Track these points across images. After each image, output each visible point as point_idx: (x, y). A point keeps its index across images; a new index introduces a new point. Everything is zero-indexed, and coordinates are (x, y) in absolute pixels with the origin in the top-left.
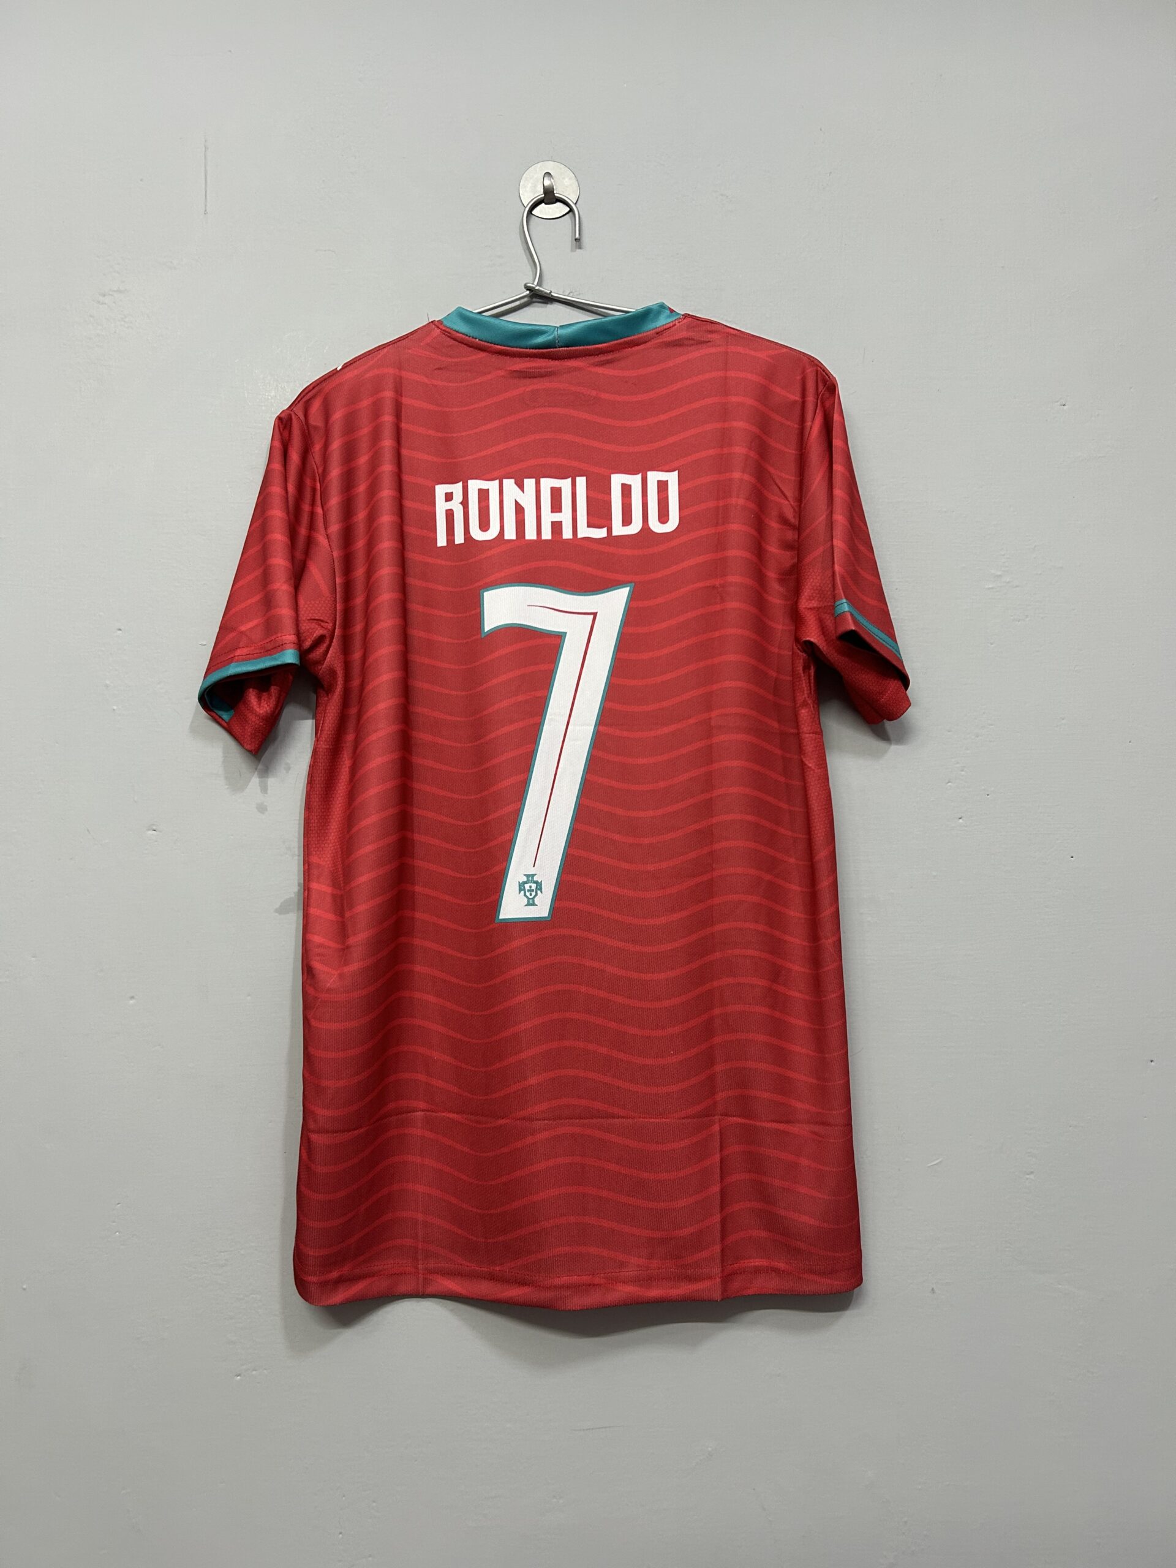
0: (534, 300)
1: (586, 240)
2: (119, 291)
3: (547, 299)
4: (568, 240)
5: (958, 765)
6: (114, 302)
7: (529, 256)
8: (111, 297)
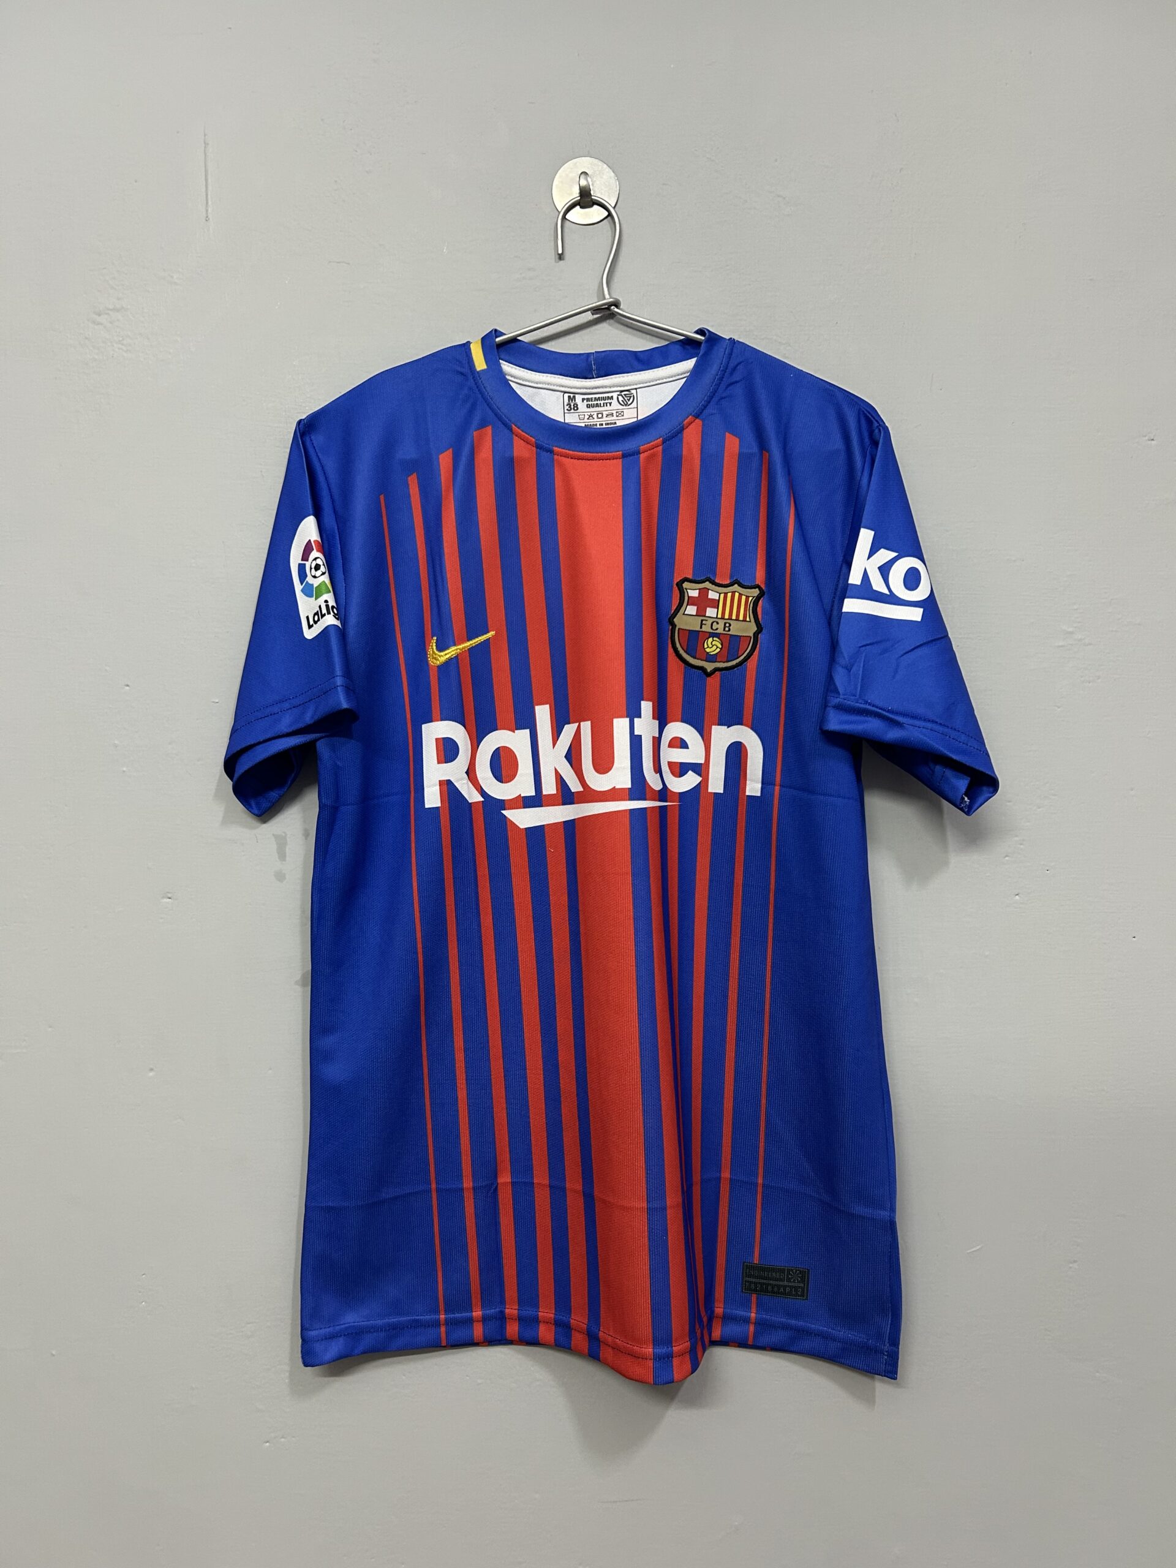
2: (116, 310)
5: (1016, 838)
6: (111, 323)
8: (106, 316)
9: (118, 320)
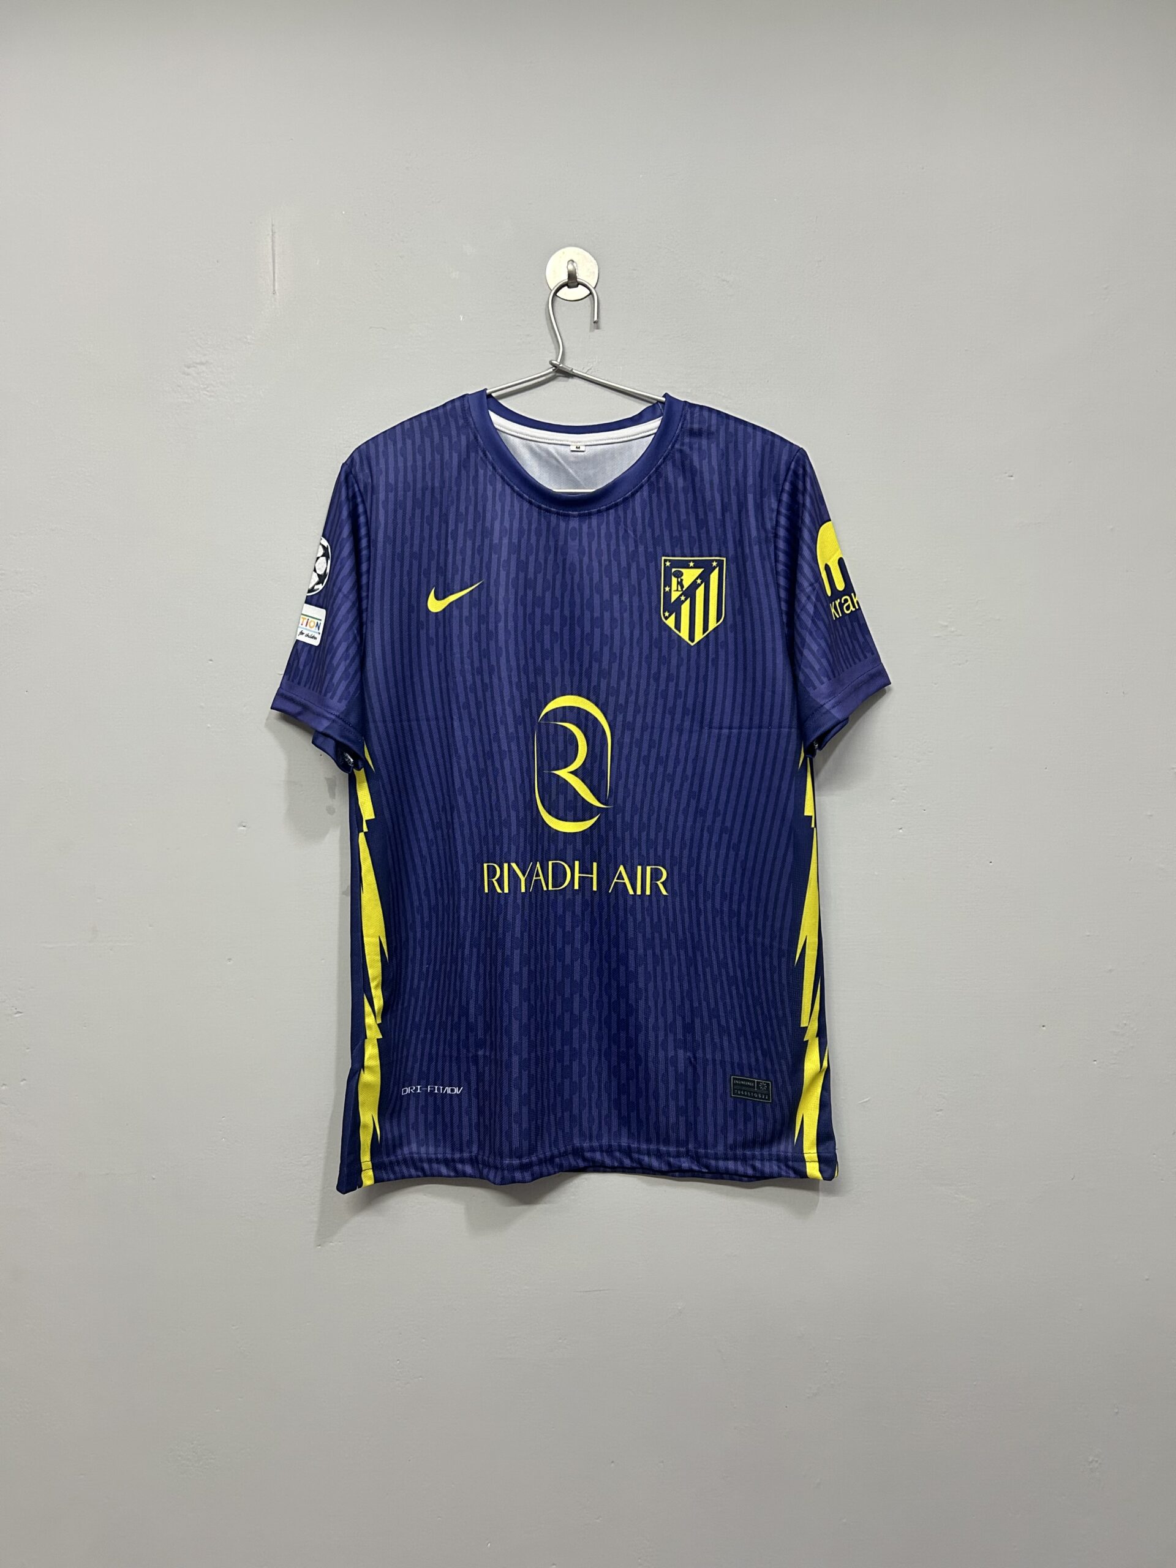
0: (557, 374)
1: (603, 322)
2: (202, 364)
3: (569, 375)
4: (587, 322)
5: (900, 785)
6: (198, 374)
7: (554, 336)
8: (193, 369)
9: (203, 372)
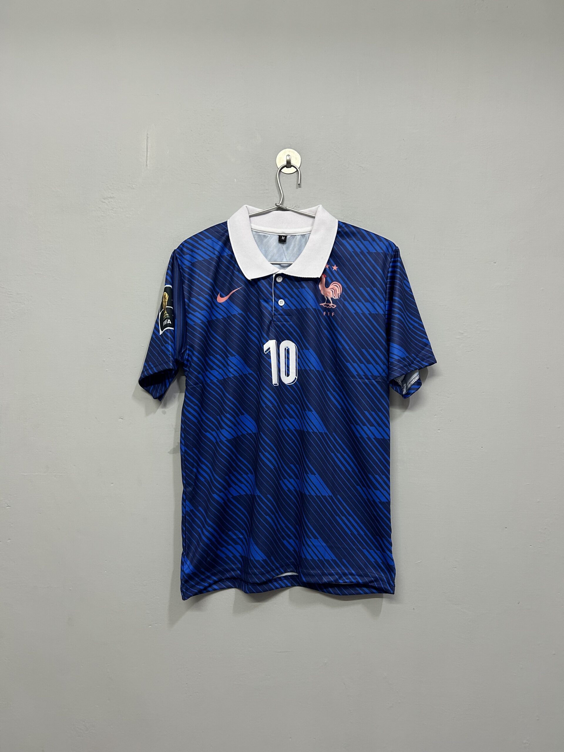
1: (302, 184)
3: (284, 209)
4: (295, 185)
6: (109, 202)
7: (279, 190)
8: (107, 200)
9: (112, 201)
